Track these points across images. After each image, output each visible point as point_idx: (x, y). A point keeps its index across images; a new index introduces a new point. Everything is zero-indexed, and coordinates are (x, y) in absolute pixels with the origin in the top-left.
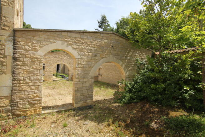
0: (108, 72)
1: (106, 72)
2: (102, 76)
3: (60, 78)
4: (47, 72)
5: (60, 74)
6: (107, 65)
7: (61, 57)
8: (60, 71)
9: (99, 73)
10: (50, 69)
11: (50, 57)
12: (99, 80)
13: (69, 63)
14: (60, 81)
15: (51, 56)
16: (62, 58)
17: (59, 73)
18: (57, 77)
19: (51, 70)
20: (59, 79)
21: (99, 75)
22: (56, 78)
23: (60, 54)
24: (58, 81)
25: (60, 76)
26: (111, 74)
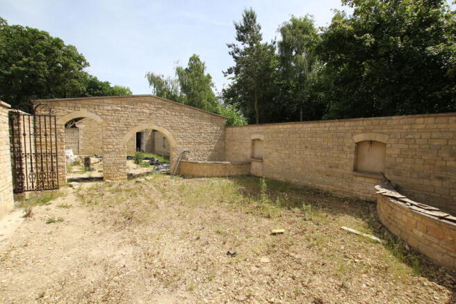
0: (287, 152)
1: (277, 151)
2: (266, 161)
3: (146, 165)
4: (109, 152)
5: (146, 155)
6: (280, 132)
7: (147, 111)
8: (143, 147)
9: (253, 153)
10: (117, 144)
11: (118, 110)
12: (253, 172)
13: (172, 128)
14: (148, 178)
15: (120, 108)
16: (150, 114)
17: (143, 152)
18: (137, 162)
19: (121, 146)
20: (145, 170)
21: (253, 157)
22: (135, 166)
23: (146, 102)
24: (142, 180)
25: (146, 159)
26: (298, 157)
